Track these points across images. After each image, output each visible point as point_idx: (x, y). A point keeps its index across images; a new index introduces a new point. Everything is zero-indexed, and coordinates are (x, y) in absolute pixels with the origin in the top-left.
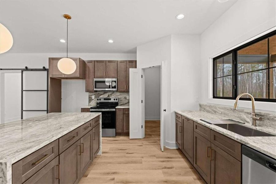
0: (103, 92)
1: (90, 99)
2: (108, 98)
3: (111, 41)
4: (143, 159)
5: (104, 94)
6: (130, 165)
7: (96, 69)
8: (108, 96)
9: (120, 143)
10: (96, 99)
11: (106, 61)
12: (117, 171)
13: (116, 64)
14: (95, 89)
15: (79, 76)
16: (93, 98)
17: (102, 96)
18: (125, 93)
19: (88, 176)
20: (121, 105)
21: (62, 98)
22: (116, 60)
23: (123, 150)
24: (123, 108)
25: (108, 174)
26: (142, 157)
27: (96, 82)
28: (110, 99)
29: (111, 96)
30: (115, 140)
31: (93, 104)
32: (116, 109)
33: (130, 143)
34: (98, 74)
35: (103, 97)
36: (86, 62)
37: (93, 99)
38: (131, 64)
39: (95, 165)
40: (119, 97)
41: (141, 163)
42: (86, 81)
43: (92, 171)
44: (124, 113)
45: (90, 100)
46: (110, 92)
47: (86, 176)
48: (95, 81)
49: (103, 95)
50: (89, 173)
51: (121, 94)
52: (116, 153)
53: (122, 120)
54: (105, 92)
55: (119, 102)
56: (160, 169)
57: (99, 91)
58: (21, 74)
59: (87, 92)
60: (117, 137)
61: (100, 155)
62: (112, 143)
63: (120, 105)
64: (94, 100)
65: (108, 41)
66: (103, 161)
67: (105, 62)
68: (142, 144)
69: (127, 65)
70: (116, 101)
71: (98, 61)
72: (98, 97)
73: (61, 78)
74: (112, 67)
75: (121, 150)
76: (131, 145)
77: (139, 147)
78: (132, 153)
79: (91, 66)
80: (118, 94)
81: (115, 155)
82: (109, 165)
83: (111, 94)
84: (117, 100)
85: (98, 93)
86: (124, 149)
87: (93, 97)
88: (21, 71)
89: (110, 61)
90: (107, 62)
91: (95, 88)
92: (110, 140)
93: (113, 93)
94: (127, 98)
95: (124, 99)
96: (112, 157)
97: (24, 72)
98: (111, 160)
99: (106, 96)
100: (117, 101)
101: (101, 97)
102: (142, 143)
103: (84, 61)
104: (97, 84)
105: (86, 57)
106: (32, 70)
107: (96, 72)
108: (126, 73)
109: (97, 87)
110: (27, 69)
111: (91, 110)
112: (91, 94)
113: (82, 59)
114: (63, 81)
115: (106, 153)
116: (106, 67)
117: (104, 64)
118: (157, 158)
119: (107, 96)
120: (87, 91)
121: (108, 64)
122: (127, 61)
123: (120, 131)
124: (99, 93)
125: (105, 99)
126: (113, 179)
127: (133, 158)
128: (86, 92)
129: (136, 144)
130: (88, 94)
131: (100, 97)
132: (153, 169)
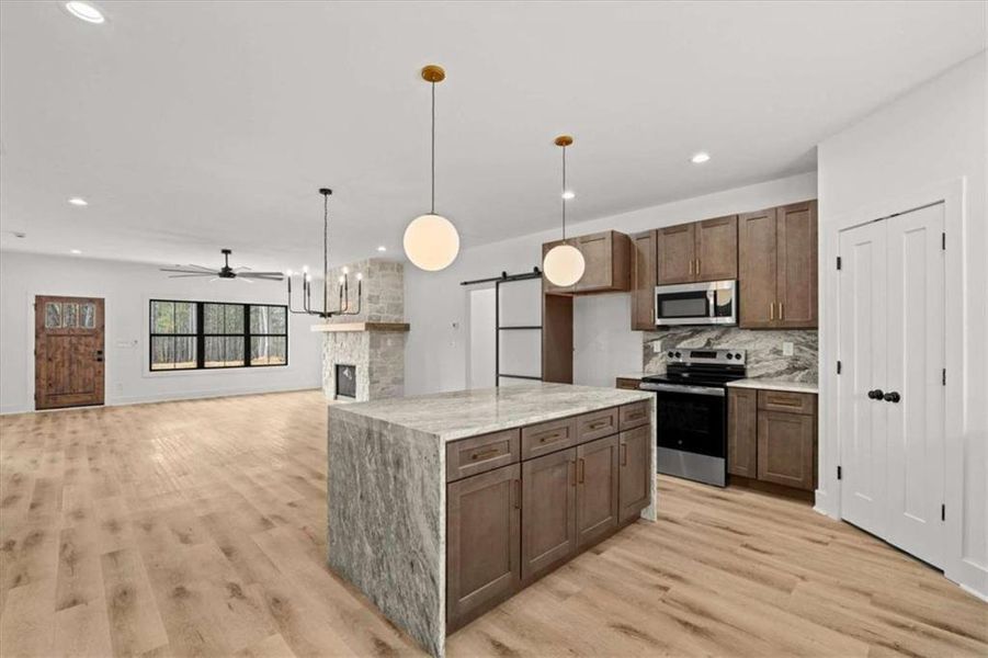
0: (689, 328)
1: (647, 351)
2: (708, 349)
3: (701, 158)
4: (801, 584)
5: (691, 336)
6: (738, 579)
7: (662, 257)
8: (708, 343)
9: (733, 510)
10: (665, 353)
11: (694, 223)
12: (685, 576)
13: (731, 228)
14: (659, 322)
15: (610, 284)
16: (655, 350)
17: (685, 342)
18: (774, 333)
19: (603, 555)
20: (759, 378)
21: (575, 346)
22: (733, 213)
23: (735, 532)
24: (757, 390)
25: (656, 571)
26: (803, 578)
27: (662, 298)
28: (713, 355)
29: (719, 344)
30: (718, 498)
31: (657, 368)
32: (726, 388)
33: (776, 522)
34: (668, 271)
35: (687, 347)
36: (633, 240)
37: (657, 354)
38: (794, 217)
39: (628, 538)
40: (750, 347)
41: (789, 591)
42: (633, 296)
43: (615, 548)
44: (760, 406)
45: (648, 354)
46: (713, 330)
47: (598, 553)
48: (659, 295)
49: (689, 341)
50: (606, 549)
51: (757, 339)
52: (705, 531)
53: (750, 430)
54: (696, 330)
55: (748, 367)
56: (868, 641)
57: (676, 327)
58: (494, 290)
59: (637, 330)
60: (729, 489)
61: (652, 522)
62: (702, 503)
63: (754, 378)
64: (660, 355)
65: (690, 161)
66: (653, 536)
67: (691, 228)
68: (829, 539)
69: (779, 224)
70: (734, 361)
71: (668, 231)
72: (674, 347)
73: (573, 293)
74: (718, 240)
75: (727, 529)
76: (776, 526)
77: (808, 543)
78: (764, 552)
79: (646, 249)
80: (745, 336)
81: (699, 536)
82: (665, 552)
83: (718, 338)
84: (738, 356)
85: (671, 332)
86: (741, 530)
87: (657, 346)
88: (494, 283)
89: (707, 224)
90: (699, 226)
91: (660, 316)
92: (700, 493)
93: (723, 334)
94: (784, 353)
95: (771, 356)
96: (684, 538)
97: (501, 285)
98: (677, 544)
99: (699, 343)
100: (741, 362)
101: (683, 345)
102: (832, 537)
103: (626, 237)
104: (666, 304)
105: (633, 223)
106: (514, 278)
107: (663, 265)
108: (774, 254)
109: (665, 314)
110: (505, 278)
111: (642, 385)
112: (651, 337)
113: (622, 231)
114: (576, 299)
115: (672, 521)
116: (696, 244)
117: (688, 235)
118: (874, 603)
119: (704, 343)
120: (637, 326)
121: (702, 232)
122: (779, 211)
123: (742, 470)
124: (675, 334)
125: (695, 354)
126: (666, 589)
127: (761, 567)
128: (633, 329)
129: (801, 532)
130: (639, 336)
131: (678, 346)
132: (830, 627)
